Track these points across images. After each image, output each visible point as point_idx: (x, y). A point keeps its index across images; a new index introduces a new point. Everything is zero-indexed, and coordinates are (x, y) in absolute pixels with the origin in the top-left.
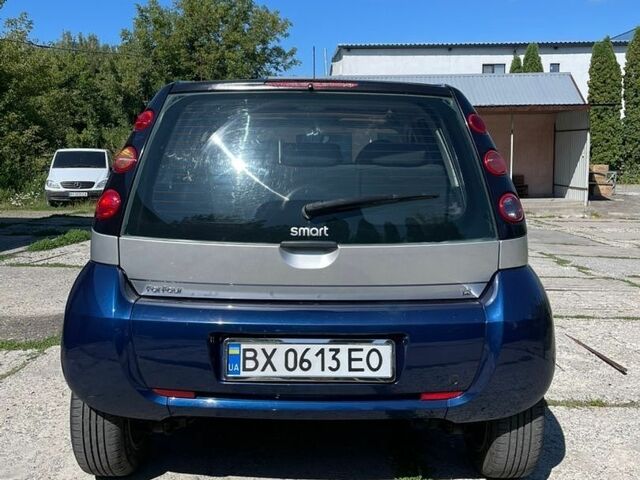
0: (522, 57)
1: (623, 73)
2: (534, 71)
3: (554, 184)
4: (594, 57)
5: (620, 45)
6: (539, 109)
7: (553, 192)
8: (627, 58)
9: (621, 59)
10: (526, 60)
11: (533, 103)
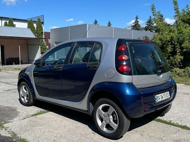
0: (8, 22)
1: (36, 30)
2: (12, 26)
3: (28, 60)
4: (28, 24)
5: (35, 22)
6: (27, 39)
7: (29, 62)
8: (36, 26)
9: (35, 25)
10: (9, 23)
11: (25, 37)
